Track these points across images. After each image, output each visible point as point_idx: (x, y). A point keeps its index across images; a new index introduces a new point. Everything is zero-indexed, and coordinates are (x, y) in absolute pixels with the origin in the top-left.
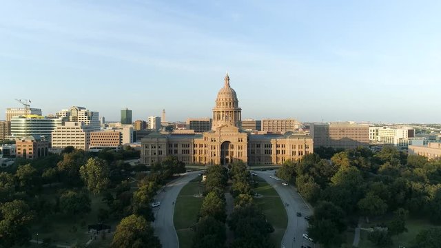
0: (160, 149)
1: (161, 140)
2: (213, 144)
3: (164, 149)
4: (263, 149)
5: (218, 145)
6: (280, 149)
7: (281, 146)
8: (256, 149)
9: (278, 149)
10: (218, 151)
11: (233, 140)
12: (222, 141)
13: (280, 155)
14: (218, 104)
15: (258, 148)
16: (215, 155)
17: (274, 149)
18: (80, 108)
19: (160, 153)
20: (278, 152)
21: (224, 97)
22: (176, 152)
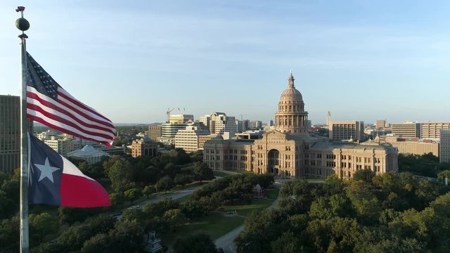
0: (218, 155)
1: (219, 145)
2: (260, 152)
3: (221, 155)
4: (324, 160)
5: (264, 153)
6: (347, 161)
7: (347, 157)
8: (316, 159)
9: (343, 161)
10: (265, 160)
11: (280, 148)
12: (269, 149)
13: (346, 169)
14: (281, 108)
15: (319, 159)
16: (262, 164)
17: (337, 161)
18: (218, 114)
19: (218, 158)
20: (343, 165)
21: (286, 99)
22: (236, 157)
